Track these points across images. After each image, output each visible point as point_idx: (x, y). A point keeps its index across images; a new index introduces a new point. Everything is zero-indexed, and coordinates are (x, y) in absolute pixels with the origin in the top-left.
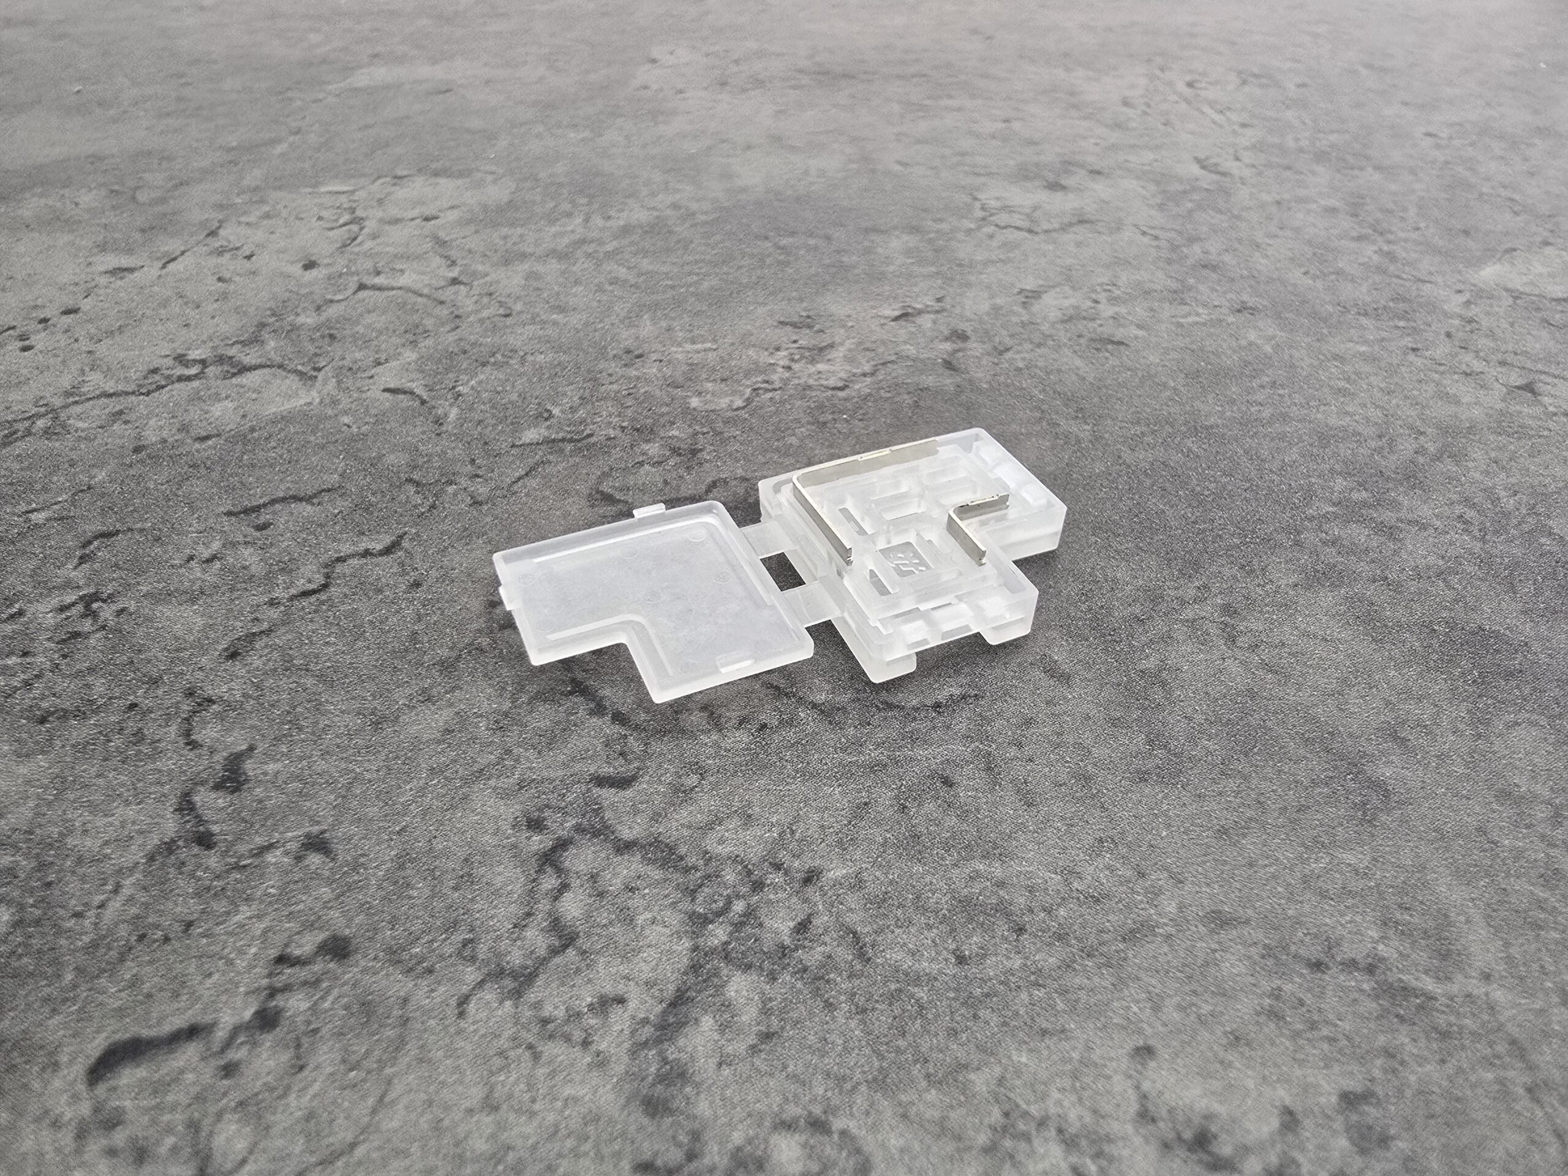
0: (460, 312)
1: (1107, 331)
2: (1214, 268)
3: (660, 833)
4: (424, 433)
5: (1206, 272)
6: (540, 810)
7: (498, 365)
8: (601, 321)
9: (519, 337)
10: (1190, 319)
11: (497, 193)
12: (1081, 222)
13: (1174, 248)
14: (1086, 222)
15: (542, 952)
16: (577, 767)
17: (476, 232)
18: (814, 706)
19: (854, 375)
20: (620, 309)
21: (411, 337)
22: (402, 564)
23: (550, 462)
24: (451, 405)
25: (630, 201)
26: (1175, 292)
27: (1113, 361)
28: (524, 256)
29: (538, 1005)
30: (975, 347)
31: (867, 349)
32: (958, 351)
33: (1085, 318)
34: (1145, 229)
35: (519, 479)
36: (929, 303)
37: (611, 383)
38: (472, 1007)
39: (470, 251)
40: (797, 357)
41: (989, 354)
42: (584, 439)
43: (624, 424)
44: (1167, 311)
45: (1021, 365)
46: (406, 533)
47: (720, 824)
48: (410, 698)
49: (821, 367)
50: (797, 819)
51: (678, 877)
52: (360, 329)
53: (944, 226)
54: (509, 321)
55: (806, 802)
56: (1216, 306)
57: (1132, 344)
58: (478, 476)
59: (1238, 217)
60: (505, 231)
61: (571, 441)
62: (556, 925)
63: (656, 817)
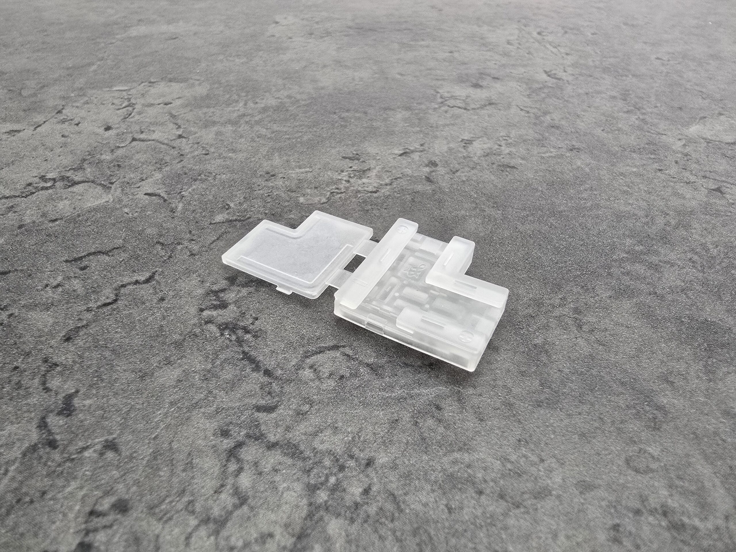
0: (183, 153)
1: (506, 161)
2: (558, 128)
3: (290, 438)
4: (165, 217)
5: (553, 129)
6: (228, 425)
7: (203, 181)
8: (254, 157)
9: (213, 165)
10: (547, 155)
11: (201, 90)
12: (490, 104)
13: (537, 117)
14: (493, 104)
15: (230, 508)
16: (247, 400)
17: (191, 110)
18: (368, 365)
19: (381, 185)
20: (264, 151)
21: (159, 166)
22: (155, 288)
23: (229, 232)
24: (179, 202)
25: (267, 94)
26: (539, 140)
27: (510, 177)
28: (214, 123)
29: (228, 538)
30: (441, 170)
31: (387, 171)
32: (433, 171)
33: (495, 154)
34: (522, 107)
35: (214, 241)
36: (417, 147)
37: (259, 190)
38: (193, 540)
39: (188, 121)
40: (352, 175)
41: (448, 173)
42: (246, 220)
43: (267, 212)
44: (535, 150)
45: (464, 179)
46: (156, 271)
47: (321, 432)
48: (159, 362)
49: (364, 180)
50: (361, 430)
51: (300, 464)
52: (133, 162)
53: (423, 107)
54: (207, 157)
55: (365, 419)
56: (559, 148)
57: (519, 168)
58: (193, 240)
59: (567, 101)
60: (205, 110)
61: (240, 221)
62: (236, 492)
63: (288, 429)
